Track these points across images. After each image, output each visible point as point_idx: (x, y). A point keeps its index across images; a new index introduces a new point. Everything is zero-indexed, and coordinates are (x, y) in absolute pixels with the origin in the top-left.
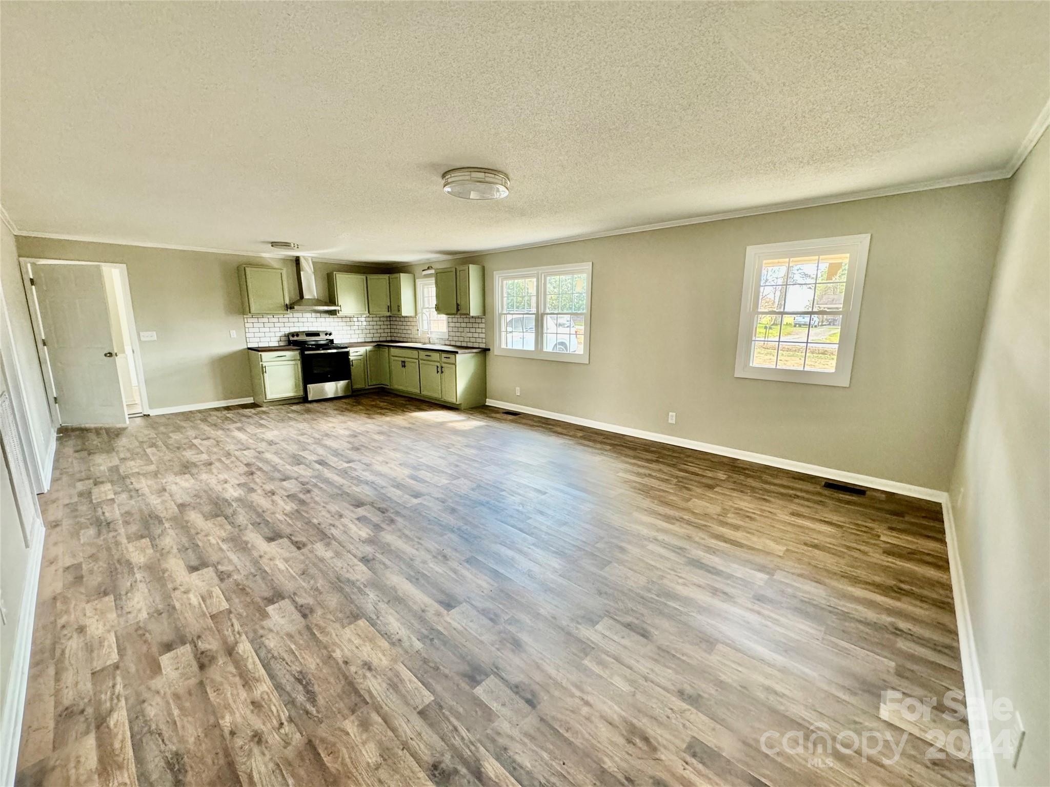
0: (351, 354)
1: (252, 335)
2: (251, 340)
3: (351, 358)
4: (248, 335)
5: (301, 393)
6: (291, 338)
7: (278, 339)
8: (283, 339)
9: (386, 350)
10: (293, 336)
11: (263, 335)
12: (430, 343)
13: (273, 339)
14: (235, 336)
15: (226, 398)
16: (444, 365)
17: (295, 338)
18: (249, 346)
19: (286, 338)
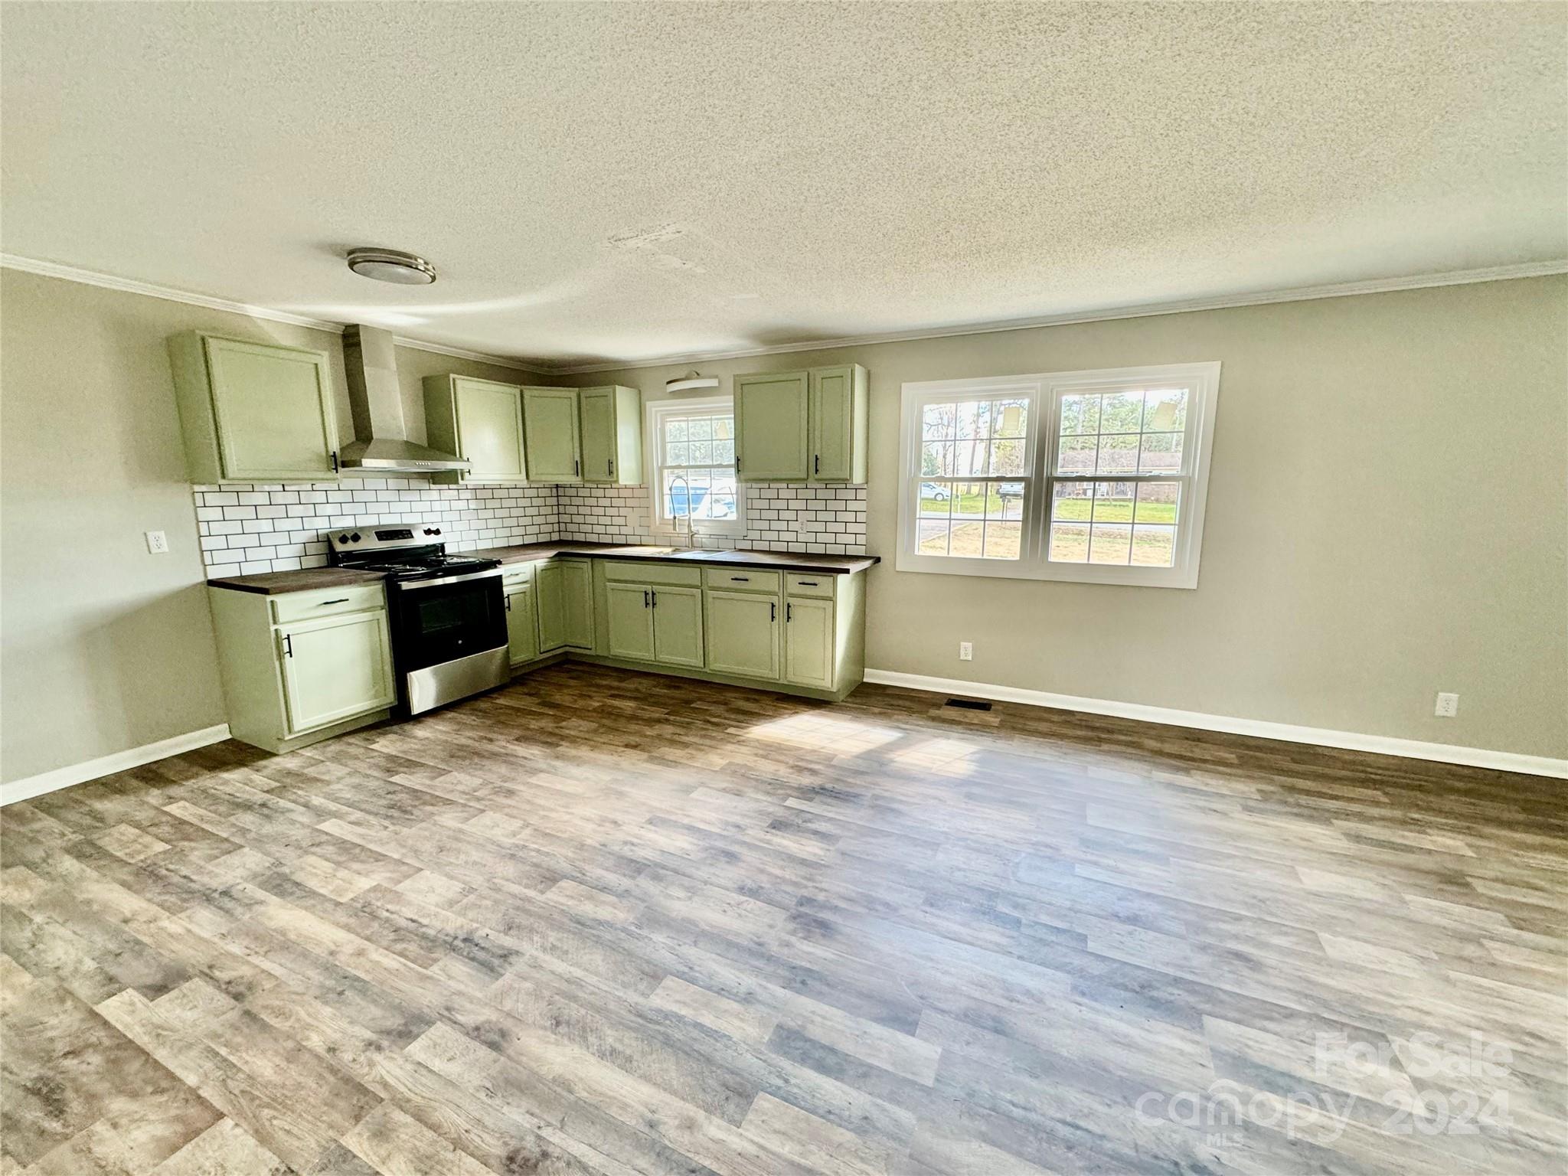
0: (505, 582)
1: (221, 542)
2: (218, 557)
3: (506, 590)
4: (206, 543)
5: (389, 698)
6: (340, 547)
7: (297, 549)
8: (312, 549)
9: (586, 565)
10: (344, 540)
11: (253, 540)
12: (692, 547)
13: (284, 551)
14: (165, 548)
15: (134, 742)
16: (792, 601)
17: (351, 546)
18: (214, 574)
19: (322, 548)
